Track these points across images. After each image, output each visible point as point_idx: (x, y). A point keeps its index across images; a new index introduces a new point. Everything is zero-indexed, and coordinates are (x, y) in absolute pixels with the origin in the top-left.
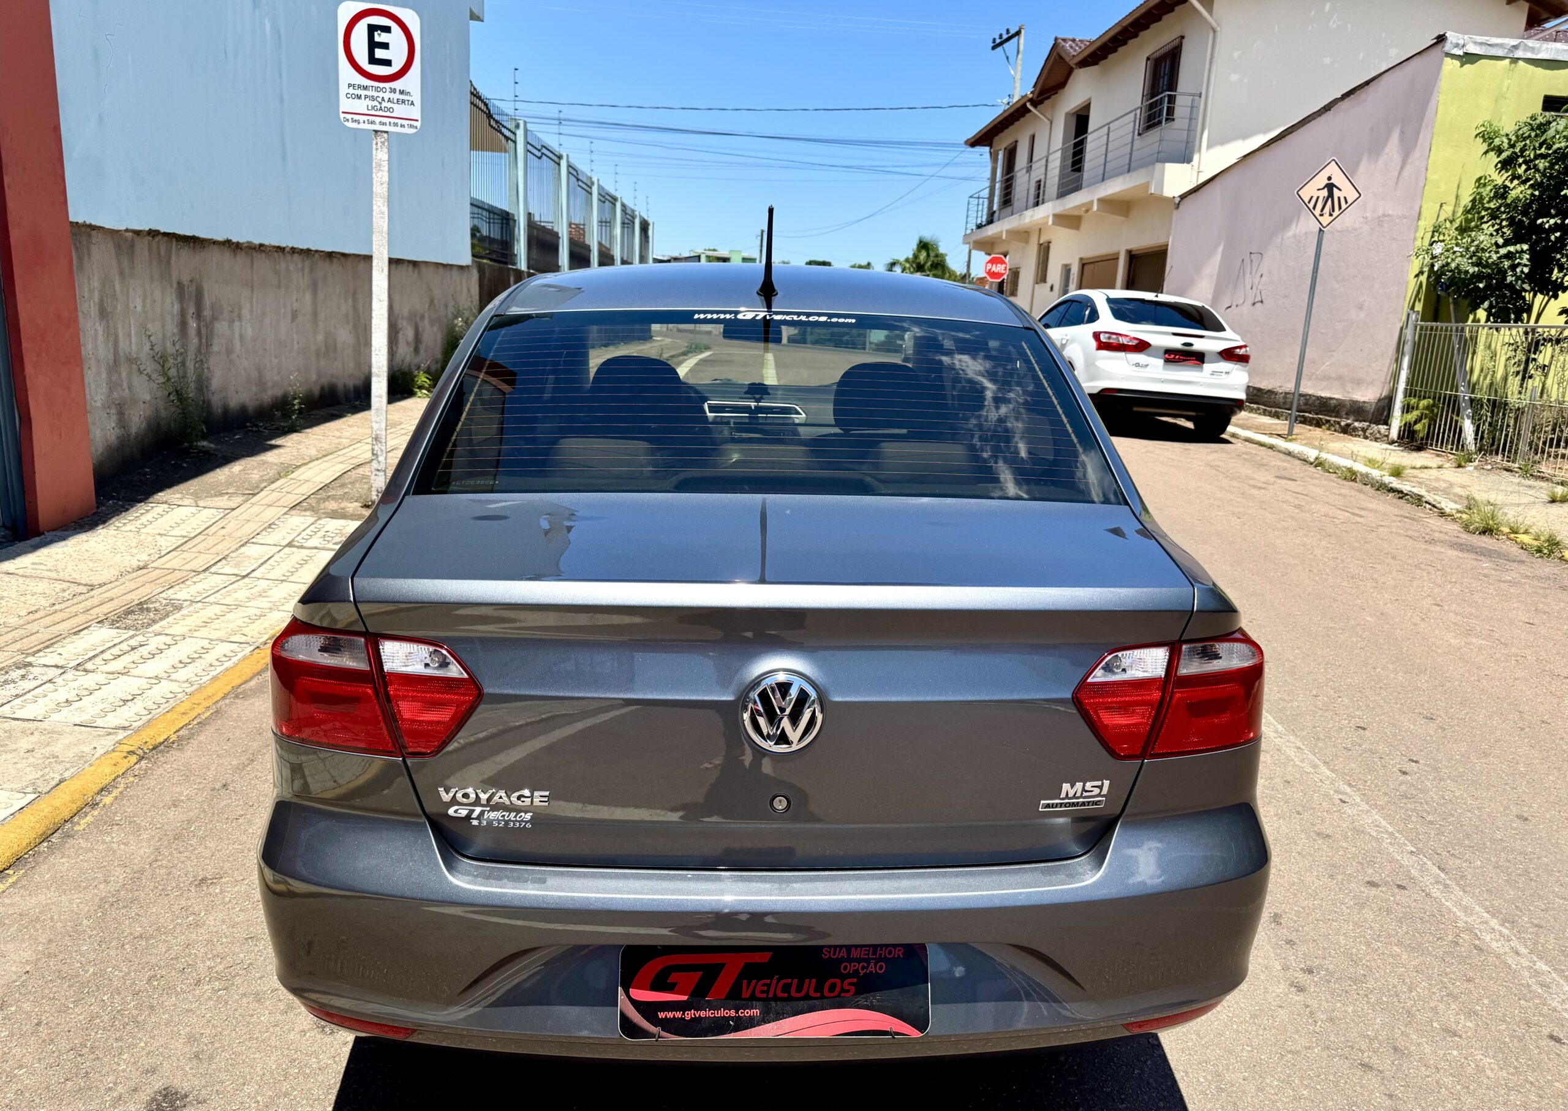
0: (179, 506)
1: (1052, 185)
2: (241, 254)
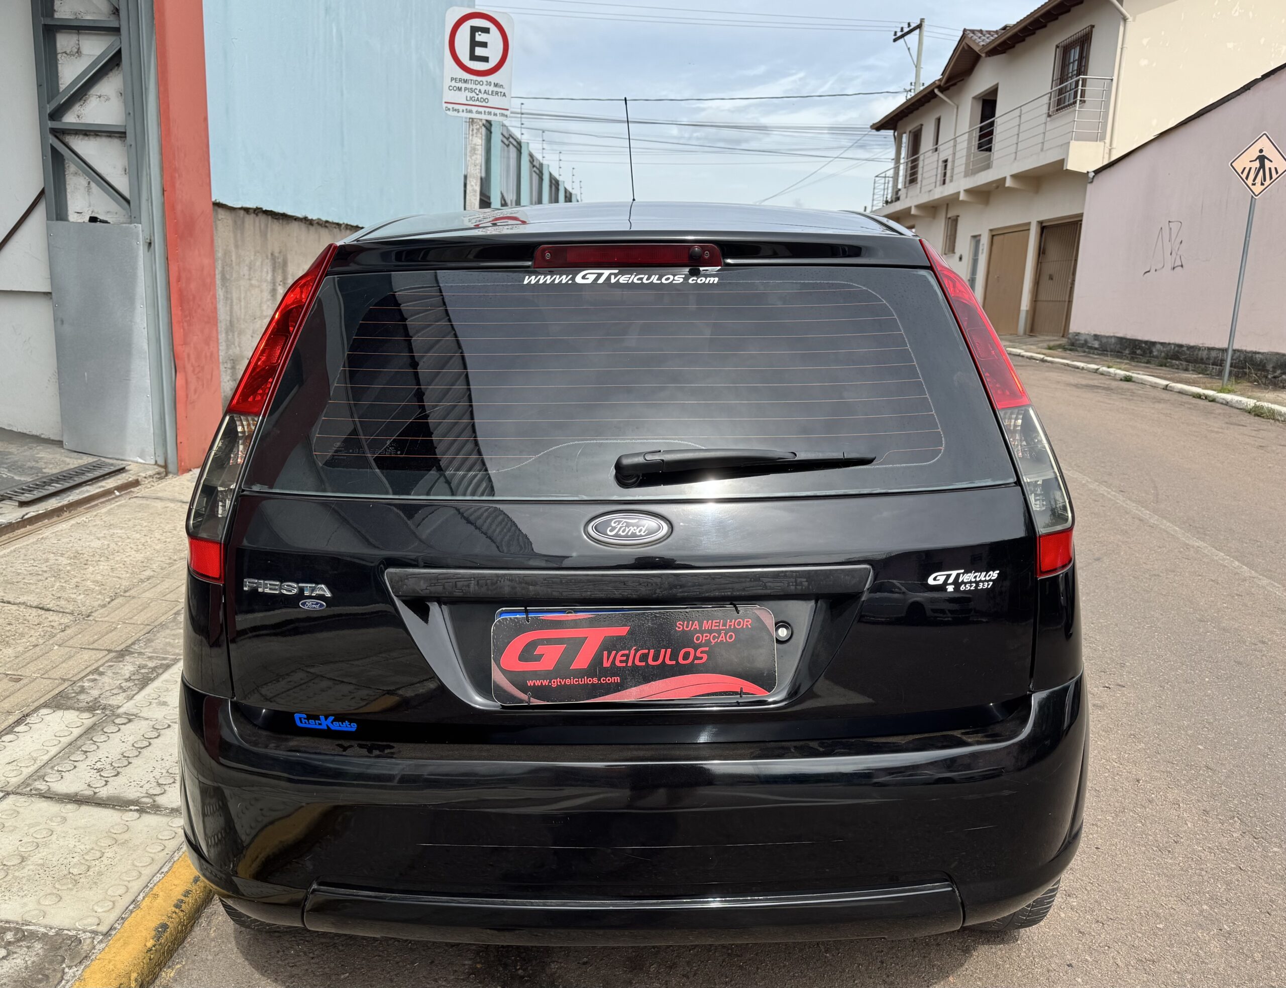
1: (959, 165)
2: (312, 229)
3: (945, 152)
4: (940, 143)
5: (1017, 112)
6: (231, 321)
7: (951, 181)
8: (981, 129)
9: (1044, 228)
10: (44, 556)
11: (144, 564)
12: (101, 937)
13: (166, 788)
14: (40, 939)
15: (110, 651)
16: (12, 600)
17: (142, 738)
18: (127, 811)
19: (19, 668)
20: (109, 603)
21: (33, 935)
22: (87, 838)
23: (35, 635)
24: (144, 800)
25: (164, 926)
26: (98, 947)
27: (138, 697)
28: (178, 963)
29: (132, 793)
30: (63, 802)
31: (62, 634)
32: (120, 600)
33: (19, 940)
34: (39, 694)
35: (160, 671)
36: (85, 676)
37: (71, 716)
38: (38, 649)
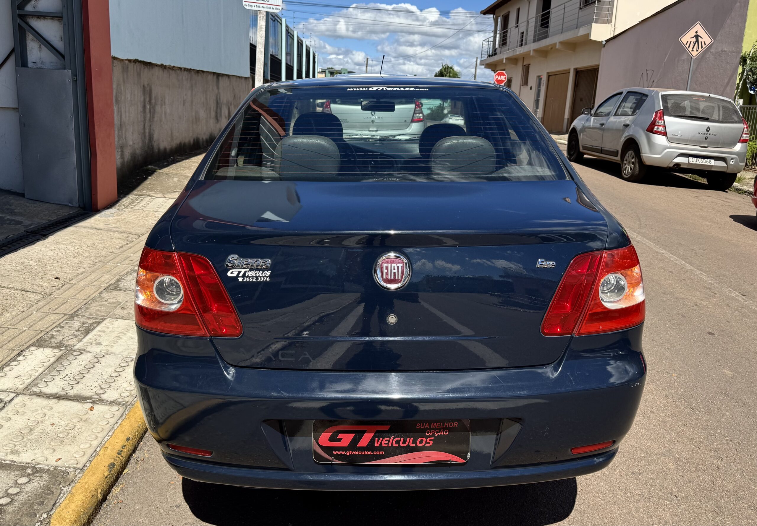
0: (156, 197)
1: (531, 35)
2: (166, 71)
3: (522, 28)
4: (519, 22)
5: (563, 6)
6: (121, 125)
7: (526, 44)
8: (543, 15)
9: (578, 72)
10: (21, 261)
11: (79, 265)
12: (79, 471)
13: (106, 390)
14: (46, 472)
15: (65, 315)
16: (6, 286)
17: (89, 363)
18: (85, 403)
19: (15, 325)
20: (61, 287)
21: (42, 470)
22: (65, 418)
23: (21, 306)
24: (94, 397)
25: (113, 464)
26: (78, 476)
27: (85, 340)
28: (121, 484)
29: (87, 393)
30: (49, 399)
31: (37, 305)
32: (67, 286)
33: (34, 473)
34: (29, 339)
35: (95, 325)
36: (53, 329)
37: (48, 351)
38: (24, 313)
